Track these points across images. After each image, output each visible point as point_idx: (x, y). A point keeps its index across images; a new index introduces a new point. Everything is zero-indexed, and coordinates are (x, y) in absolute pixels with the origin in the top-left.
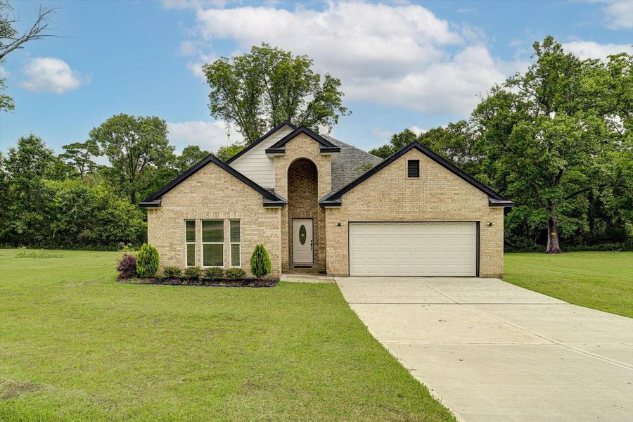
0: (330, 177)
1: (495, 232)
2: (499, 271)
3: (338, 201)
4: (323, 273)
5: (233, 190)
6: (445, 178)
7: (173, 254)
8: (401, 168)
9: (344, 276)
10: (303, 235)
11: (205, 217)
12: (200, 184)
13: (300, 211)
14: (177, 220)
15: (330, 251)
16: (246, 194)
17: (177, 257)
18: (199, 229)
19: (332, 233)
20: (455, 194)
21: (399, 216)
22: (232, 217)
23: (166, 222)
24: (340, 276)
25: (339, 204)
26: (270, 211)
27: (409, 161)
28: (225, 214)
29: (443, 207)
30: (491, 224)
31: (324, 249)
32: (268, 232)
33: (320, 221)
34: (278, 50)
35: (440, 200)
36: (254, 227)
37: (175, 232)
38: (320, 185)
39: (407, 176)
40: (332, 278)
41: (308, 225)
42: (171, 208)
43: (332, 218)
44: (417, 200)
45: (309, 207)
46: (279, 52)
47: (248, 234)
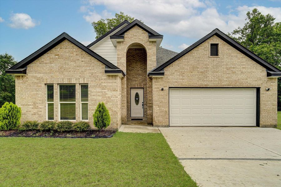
0: (155, 57)
1: (271, 95)
2: (274, 123)
3: (161, 72)
4: (151, 124)
5: (82, 61)
6: (237, 56)
7: (35, 111)
8: (206, 49)
9: (165, 126)
10: (137, 99)
11: (60, 82)
12: (57, 57)
13: (135, 83)
14: (39, 85)
15: (156, 109)
16: (93, 64)
17: (40, 113)
18: (57, 92)
19: (157, 96)
20: (243, 68)
21: (204, 84)
22: (82, 82)
23: (30, 86)
24: (163, 126)
25: (163, 74)
26: (111, 78)
27: (212, 45)
28: (76, 79)
29: (234, 77)
30: (269, 90)
31: (151, 107)
32: (109, 94)
33: (149, 87)
34: (128, 16)
35: (233, 72)
36: (98, 90)
37: (37, 94)
38: (149, 62)
39: (210, 55)
40: (157, 128)
41: (141, 92)
42: (35, 75)
43: (157, 85)
44: (217, 72)
45: (141, 81)
46: (128, 17)
47: (94, 95)
